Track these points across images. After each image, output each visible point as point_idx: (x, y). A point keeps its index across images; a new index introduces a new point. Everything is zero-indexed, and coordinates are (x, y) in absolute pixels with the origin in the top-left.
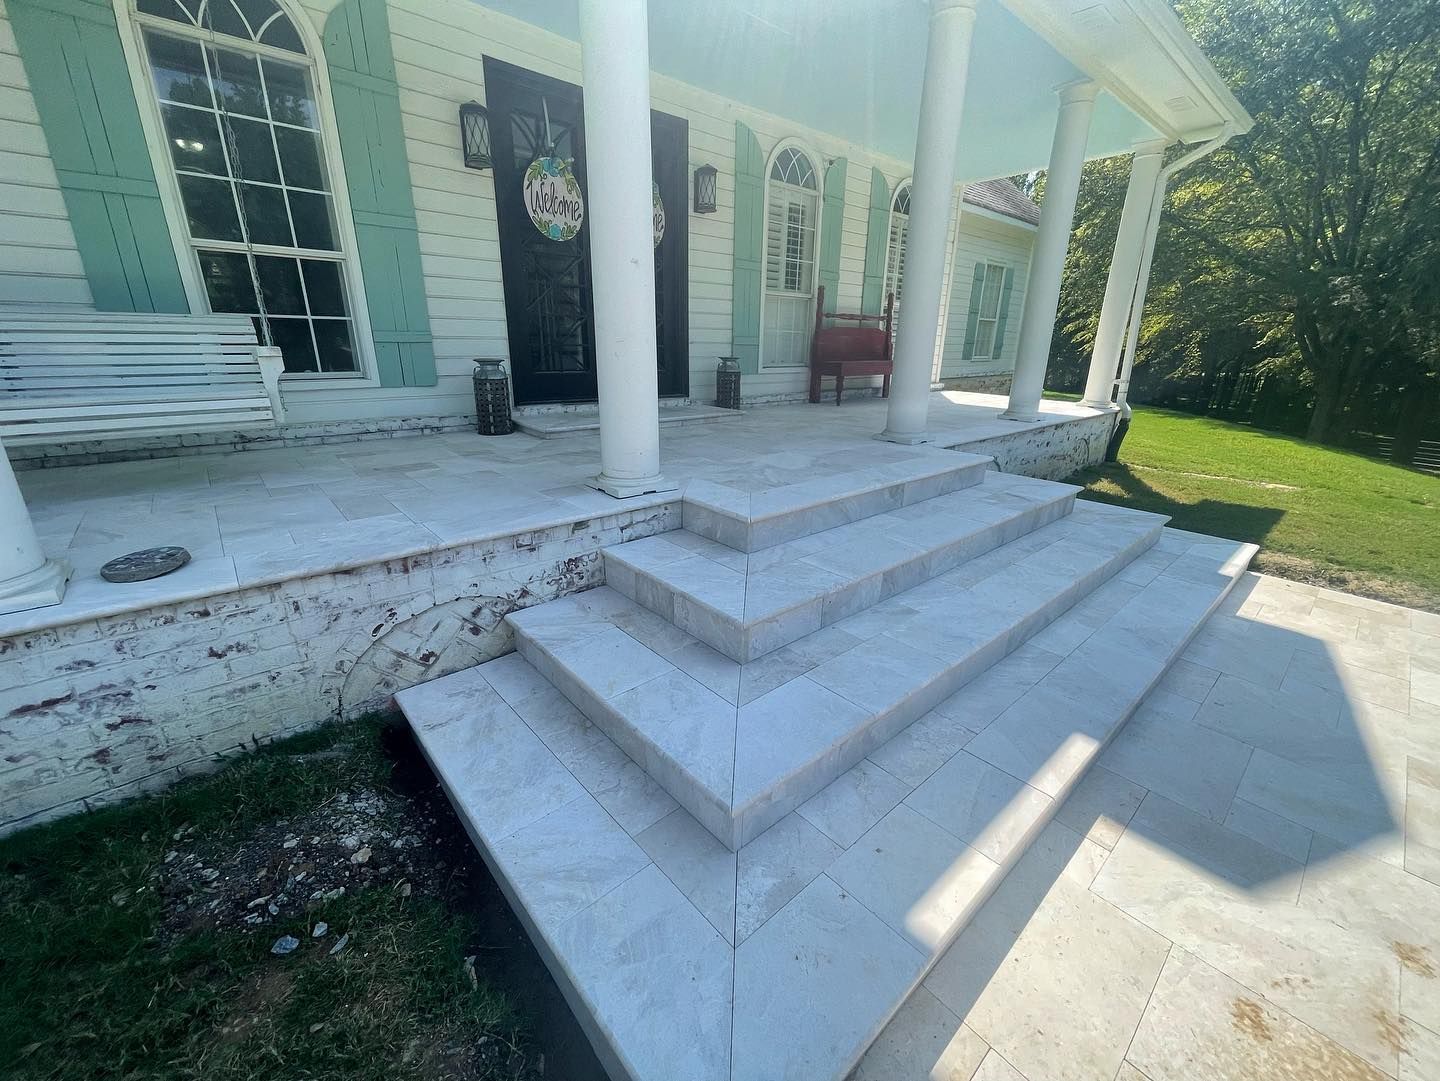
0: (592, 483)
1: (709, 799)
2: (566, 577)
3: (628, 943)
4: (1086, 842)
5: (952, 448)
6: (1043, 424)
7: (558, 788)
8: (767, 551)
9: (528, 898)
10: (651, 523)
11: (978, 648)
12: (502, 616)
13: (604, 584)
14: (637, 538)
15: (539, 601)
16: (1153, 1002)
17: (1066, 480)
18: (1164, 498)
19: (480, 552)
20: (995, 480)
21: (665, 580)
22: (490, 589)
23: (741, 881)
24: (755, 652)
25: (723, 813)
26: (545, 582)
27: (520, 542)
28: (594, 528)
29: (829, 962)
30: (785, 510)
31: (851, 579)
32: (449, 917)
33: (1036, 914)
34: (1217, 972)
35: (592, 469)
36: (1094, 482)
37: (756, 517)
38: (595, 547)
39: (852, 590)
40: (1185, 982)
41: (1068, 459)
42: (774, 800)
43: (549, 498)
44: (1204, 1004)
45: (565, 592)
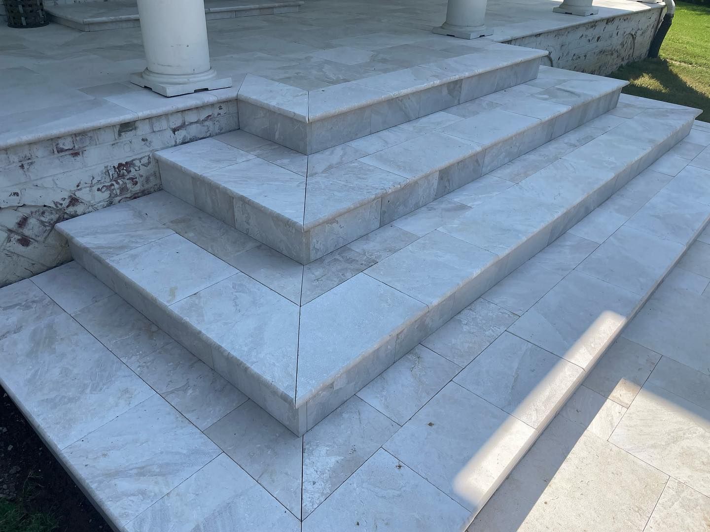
0: (137, 80)
1: (274, 392)
2: (118, 183)
3: (202, 527)
4: (608, 403)
5: (509, 42)
6: (596, 17)
7: (126, 391)
8: (327, 152)
9: (101, 497)
10: (207, 123)
11: (524, 239)
12: (53, 226)
13: (160, 189)
14: (191, 140)
15: (91, 209)
16: (651, 523)
17: (613, 75)
18: (696, 92)
19: (16, 160)
20: (547, 76)
21: (224, 185)
22: (33, 197)
23: (307, 461)
24: (316, 253)
25: (287, 405)
26: (95, 188)
27: (61, 146)
28: (143, 129)
29: (387, 524)
30: (344, 107)
31: (409, 177)
32: (26, 517)
33: (564, 465)
34: (700, 496)
35: (136, 65)
36: (637, 77)
37: (312, 116)
38: (146, 151)
39: (410, 188)
40: (676, 505)
41: (615, 55)
42: (336, 388)
43: (91, 98)
44: (688, 521)
45: (118, 198)
